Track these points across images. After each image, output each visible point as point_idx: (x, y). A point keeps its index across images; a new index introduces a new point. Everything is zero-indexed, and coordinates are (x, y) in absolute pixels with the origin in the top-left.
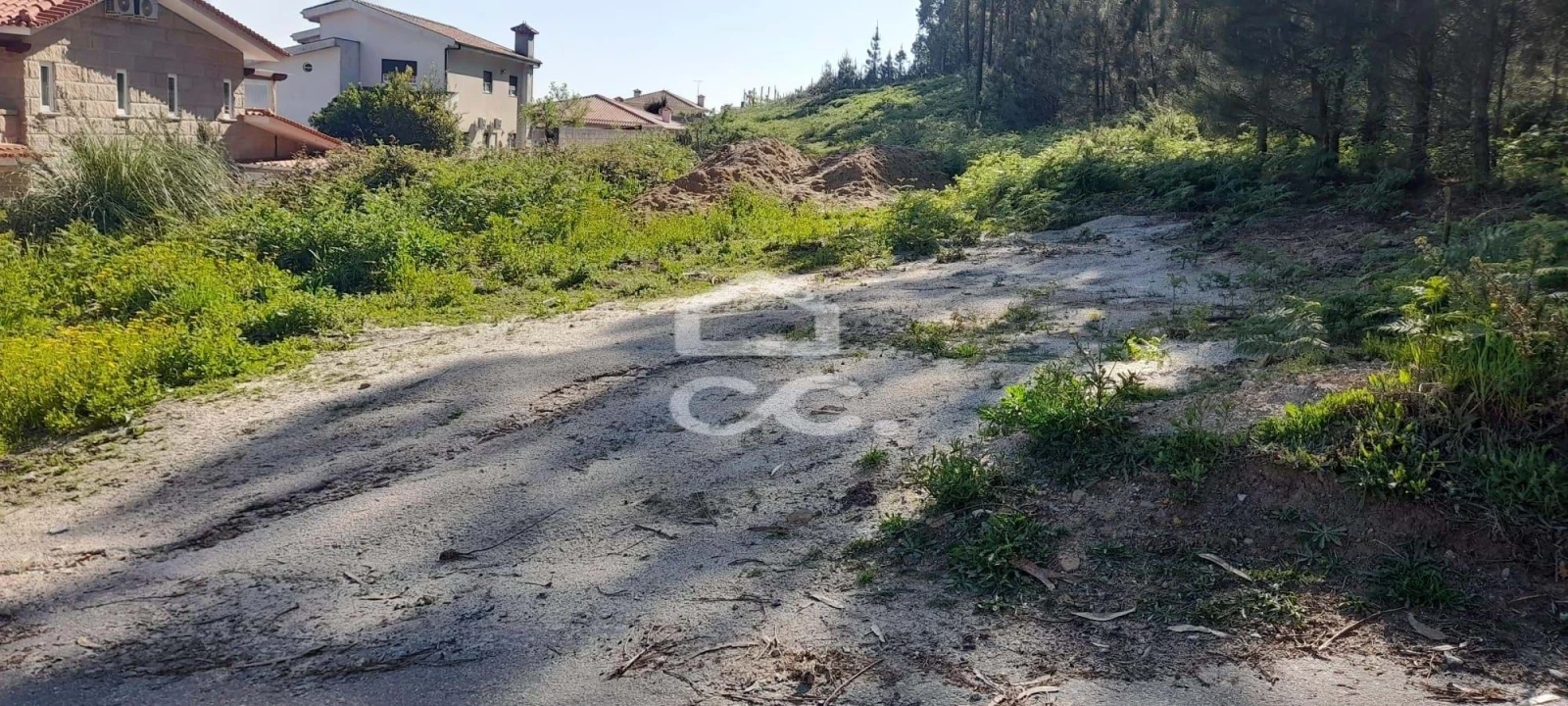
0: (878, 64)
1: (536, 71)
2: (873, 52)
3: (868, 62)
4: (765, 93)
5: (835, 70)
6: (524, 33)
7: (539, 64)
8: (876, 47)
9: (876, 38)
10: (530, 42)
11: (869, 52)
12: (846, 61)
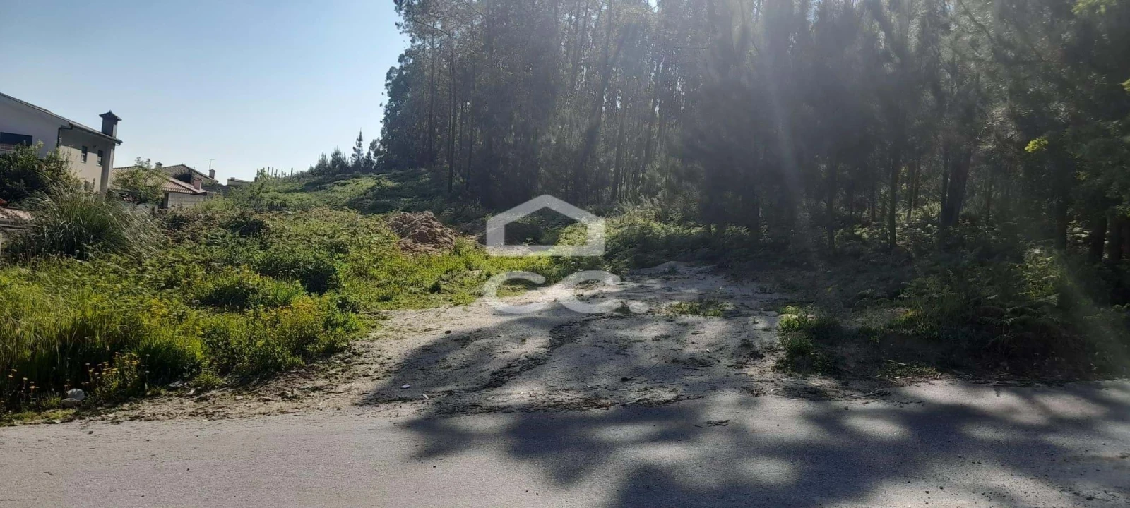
0: (361, 157)
1: (117, 147)
2: (357, 148)
3: (353, 155)
4: (274, 172)
5: (329, 159)
6: (110, 120)
7: (119, 142)
8: (360, 145)
9: (360, 140)
10: (114, 126)
11: (354, 148)
12: (337, 153)
